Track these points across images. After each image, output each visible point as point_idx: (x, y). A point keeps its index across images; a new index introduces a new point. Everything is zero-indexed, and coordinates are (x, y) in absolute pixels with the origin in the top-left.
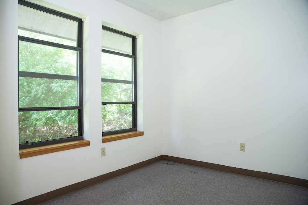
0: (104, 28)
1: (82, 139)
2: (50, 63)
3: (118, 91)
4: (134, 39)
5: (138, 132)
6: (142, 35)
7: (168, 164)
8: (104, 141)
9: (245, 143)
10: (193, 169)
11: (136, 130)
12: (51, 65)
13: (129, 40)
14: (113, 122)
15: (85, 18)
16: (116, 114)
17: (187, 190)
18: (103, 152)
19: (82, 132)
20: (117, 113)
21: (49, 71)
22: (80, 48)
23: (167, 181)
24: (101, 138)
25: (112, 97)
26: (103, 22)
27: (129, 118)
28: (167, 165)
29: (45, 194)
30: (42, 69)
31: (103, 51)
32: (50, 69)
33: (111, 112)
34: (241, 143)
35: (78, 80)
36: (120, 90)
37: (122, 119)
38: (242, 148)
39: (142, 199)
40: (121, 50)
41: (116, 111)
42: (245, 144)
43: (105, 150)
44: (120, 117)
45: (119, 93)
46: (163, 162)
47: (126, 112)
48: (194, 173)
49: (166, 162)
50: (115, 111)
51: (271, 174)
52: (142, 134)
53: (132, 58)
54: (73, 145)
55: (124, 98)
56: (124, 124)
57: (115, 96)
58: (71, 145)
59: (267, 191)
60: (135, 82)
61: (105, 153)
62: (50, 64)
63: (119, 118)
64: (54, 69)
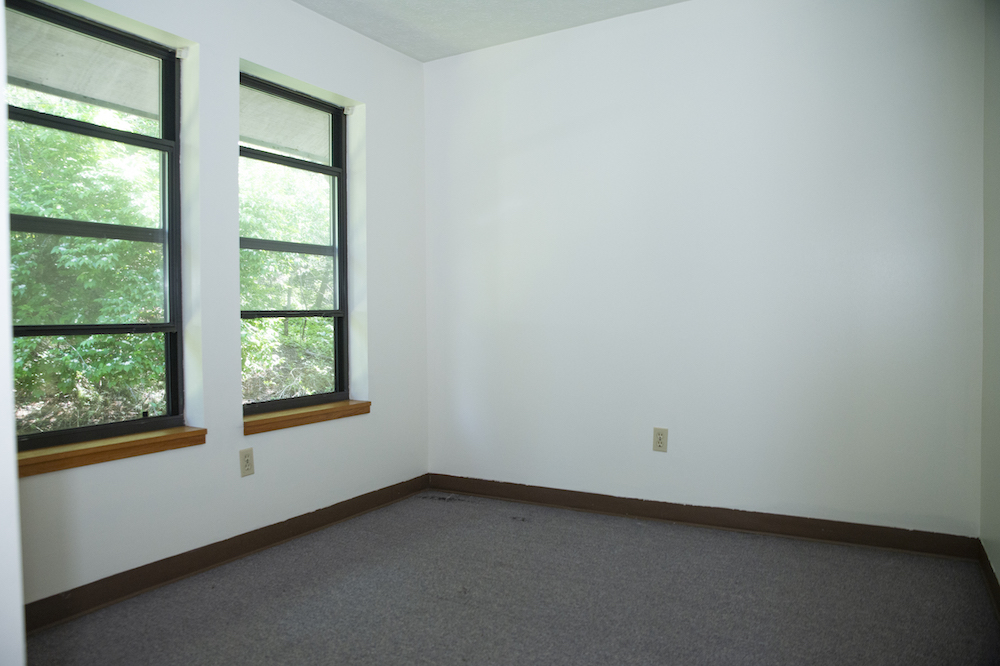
0: (247, 80)
1: (181, 423)
2: (48, 183)
3: (283, 280)
4: (339, 118)
5: (351, 403)
6: (364, 105)
7: (444, 499)
8: (249, 430)
9: (666, 428)
10: (519, 510)
11: (346, 398)
12: (52, 189)
13: (324, 120)
14: (265, 382)
15: (187, 48)
16: (275, 356)
17: (501, 564)
18: (247, 463)
19: (181, 403)
20: (279, 354)
21: (45, 207)
22: (169, 141)
23: (443, 545)
24: (239, 419)
25: (260, 300)
26: (242, 61)
27: (318, 370)
28: (441, 501)
29: (66, 593)
30: (19, 203)
31: (245, 152)
32: (48, 202)
33: (259, 348)
34: (655, 430)
35: (164, 242)
36: (286, 277)
37: (296, 374)
38: (660, 441)
39: (371, 593)
40: (295, 148)
41: (276, 348)
42: (666, 431)
43: (252, 457)
44: (289, 367)
45: (286, 287)
46: (431, 495)
47: (308, 352)
48: (523, 520)
49: (438, 495)
50: (272, 345)
51: (736, 512)
52: (364, 408)
53: (334, 176)
54: (153, 441)
55: (299, 304)
56: (304, 388)
57: (270, 297)
58: (147, 442)
59: (721, 556)
60: (341, 251)
61: (252, 466)
62: (47, 186)
63: (286, 371)
64: (60, 203)
